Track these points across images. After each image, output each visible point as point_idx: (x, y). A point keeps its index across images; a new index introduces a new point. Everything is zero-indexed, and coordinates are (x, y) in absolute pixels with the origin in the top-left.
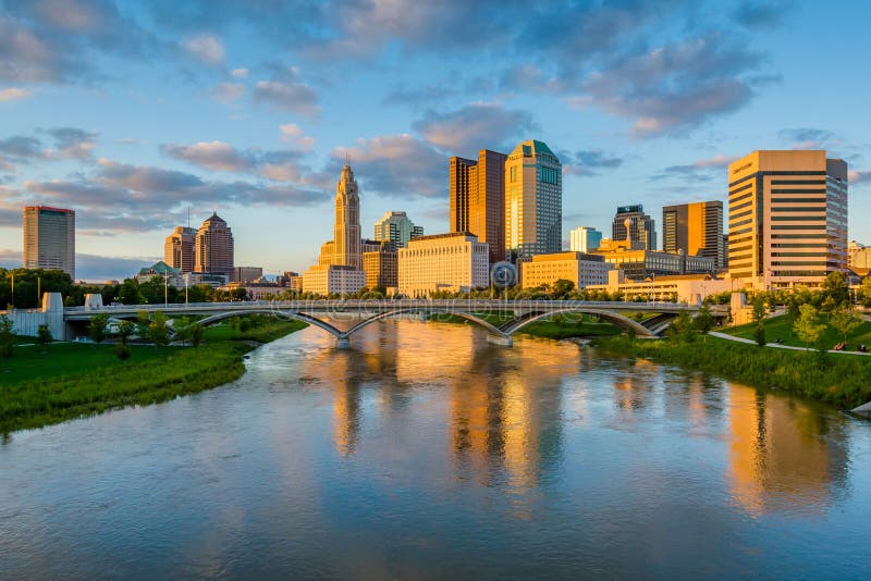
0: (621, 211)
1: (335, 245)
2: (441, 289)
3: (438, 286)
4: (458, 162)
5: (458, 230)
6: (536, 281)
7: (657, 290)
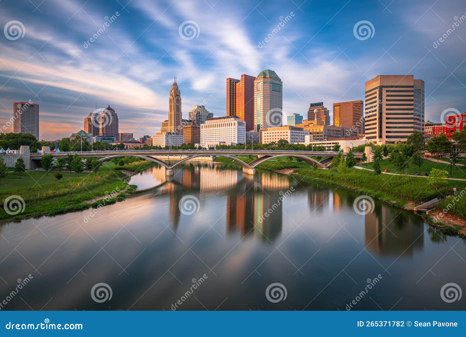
0: (312, 105)
1: (169, 123)
2: (222, 144)
3: (220, 143)
4: (230, 81)
5: (230, 115)
6: (269, 140)
7: (329, 145)
